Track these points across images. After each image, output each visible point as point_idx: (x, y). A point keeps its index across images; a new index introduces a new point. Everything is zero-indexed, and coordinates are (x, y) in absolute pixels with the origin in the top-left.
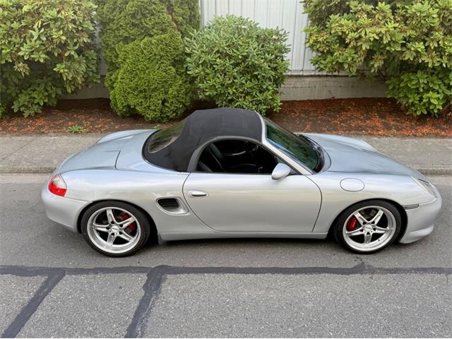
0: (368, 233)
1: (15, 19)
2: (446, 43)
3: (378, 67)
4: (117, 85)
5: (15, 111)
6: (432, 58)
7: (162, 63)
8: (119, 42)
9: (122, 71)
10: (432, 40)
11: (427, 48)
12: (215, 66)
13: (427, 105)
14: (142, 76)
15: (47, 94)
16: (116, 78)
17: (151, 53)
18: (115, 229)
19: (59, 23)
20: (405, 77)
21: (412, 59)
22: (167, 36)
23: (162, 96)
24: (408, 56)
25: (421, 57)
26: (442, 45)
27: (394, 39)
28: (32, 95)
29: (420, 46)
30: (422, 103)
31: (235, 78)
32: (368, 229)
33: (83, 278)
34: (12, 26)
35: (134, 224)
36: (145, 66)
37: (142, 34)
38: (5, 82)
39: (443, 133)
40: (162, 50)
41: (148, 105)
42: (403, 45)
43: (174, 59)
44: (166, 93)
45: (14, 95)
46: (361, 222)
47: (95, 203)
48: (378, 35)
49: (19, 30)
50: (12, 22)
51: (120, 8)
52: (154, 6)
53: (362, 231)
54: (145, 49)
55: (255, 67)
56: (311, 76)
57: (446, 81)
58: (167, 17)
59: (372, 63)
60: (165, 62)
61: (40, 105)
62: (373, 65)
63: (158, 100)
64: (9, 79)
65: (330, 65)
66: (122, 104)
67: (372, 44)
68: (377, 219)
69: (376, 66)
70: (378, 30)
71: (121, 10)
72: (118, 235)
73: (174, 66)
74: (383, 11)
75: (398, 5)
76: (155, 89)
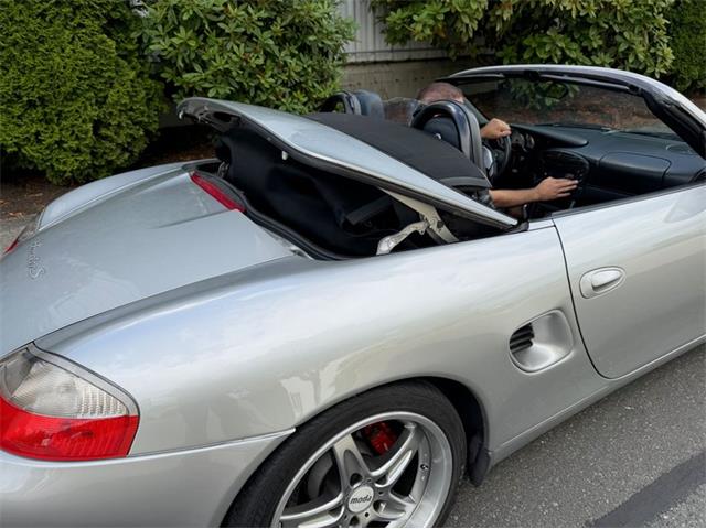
7: (81, 26)
23: (93, 112)
41: (56, 137)
43: (107, 16)
44: (101, 103)
60: (87, 22)
73: (109, 35)
76: (73, 95)
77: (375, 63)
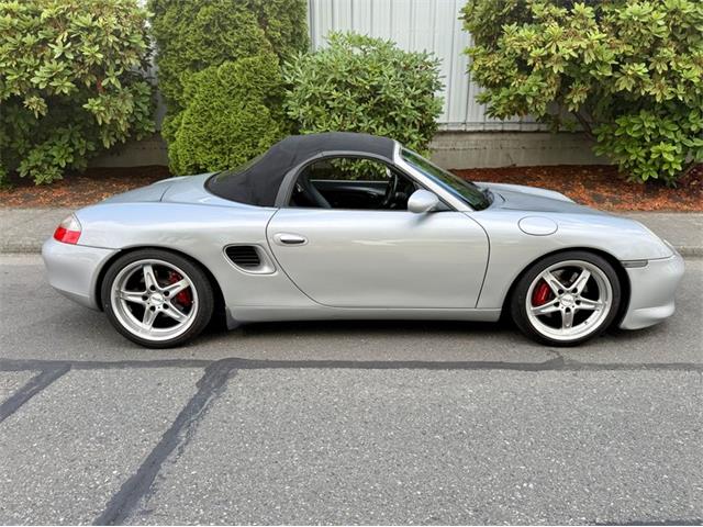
0: (568, 310)
1: (29, 31)
2: (680, 65)
3: (579, 103)
4: (179, 135)
5: (22, 175)
6: (661, 88)
7: (250, 99)
8: (184, 69)
9: (188, 112)
10: (659, 60)
11: (652, 73)
12: (328, 102)
13: (658, 165)
14: (218, 119)
15: (71, 150)
16: (179, 124)
17: (233, 84)
18: (157, 301)
19: (94, 35)
20: (621, 121)
21: (629, 90)
22: (257, 59)
23: (248, 151)
24: (624, 84)
25: (644, 87)
26: (674, 68)
27: (600, 59)
28: (50, 152)
29: (641, 69)
30: (649, 162)
31: (360, 121)
32: (567, 303)
33: (99, 373)
34: (24, 40)
35: (187, 291)
36: (223, 103)
37: (220, 56)
38: (10, 131)
39: (685, 207)
40: (249, 79)
41: (226, 163)
42: (615, 68)
44: (255, 146)
45: (21, 151)
46: (555, 290)
47: (125, 251)
48: (575, 51)
49: (34, 47)
50: (25, 35)
51: (188, 18)
52: (238, 14)
53: (557, 304)
54: (223, 78)
55: (390, 104)
56: (480, 132)
57: (685, 126)
58: (258, 31)
59: (569, 97)
60: (253, 97)
61: (60, 167)
62: (571, 100)
63: (242, 156)
64: (15, 126)
65: (505, 101)
66: (187, 162)
67: (567, 64)
68: (581, 283)
69: (575, 101)
70: (576, 44)
71: (189, 21)
72: (162, 309)
73: (268, 105)
74: (582, 17)
75: (605, 9)
76: (238, 139)
77: (502, 132)
